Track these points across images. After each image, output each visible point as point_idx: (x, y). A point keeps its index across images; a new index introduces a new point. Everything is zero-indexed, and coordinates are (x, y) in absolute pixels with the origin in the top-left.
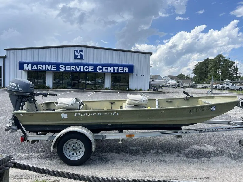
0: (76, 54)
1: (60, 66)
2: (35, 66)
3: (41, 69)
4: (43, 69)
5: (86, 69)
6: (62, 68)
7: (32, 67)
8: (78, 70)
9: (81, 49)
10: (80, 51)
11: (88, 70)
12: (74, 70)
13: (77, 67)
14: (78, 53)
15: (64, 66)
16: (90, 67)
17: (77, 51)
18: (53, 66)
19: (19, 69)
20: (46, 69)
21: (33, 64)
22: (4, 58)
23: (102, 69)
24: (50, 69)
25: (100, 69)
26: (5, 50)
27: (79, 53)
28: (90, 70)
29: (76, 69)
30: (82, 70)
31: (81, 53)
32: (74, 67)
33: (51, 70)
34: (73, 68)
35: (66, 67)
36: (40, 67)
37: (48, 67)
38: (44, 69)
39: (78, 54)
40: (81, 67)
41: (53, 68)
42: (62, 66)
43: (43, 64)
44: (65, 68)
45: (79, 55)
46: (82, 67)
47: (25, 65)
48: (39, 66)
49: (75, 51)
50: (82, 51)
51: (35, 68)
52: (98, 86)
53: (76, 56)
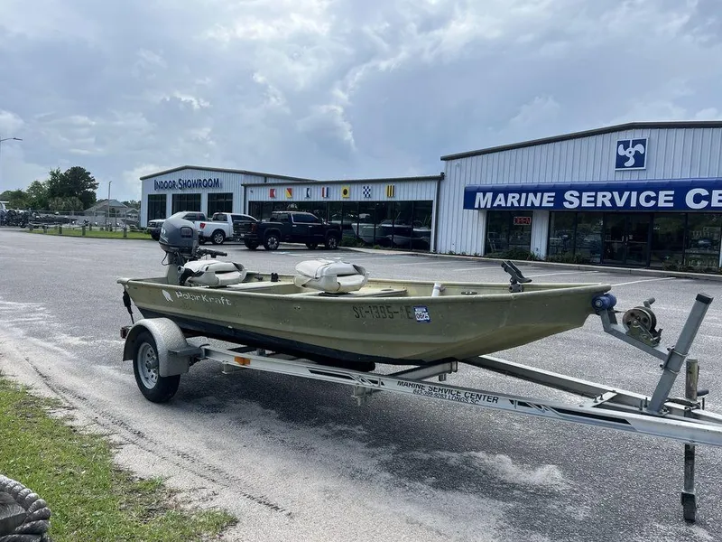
0: (622, 152)
1: (567, 196)
2: (501, 196)
3: (516, 204)
4: (519, 203)
5: (648, 199)
6: (572, 201)
7: (493, 200)
8: (620, 203)
9: (638, 134)
10: (635, 143)
11: (652, 203)
12: (608, 204)
13: (616, 194)
14: (630, 149)
15: (576, 194)
16: (662, 194)
17: (626, 144)
18: (546, 195)
19: (465, 207)
20: (529, 204)
21: (496, 191)
22: (440, 179)
23: (708, 198)
24: (537, 204)
25: (698, 199)
26: (443, 159)
27: (633, 150)
28: (661, 204)
29: (612, 200)
30: (633, 204)
31: (639, 148)
32: (609, 195)
33: (541, 207)
34: (604, 199)
35: (585, 195)
36: (513, 200)
37: (534, 200)
38: (522, 204)
39: (630, 153)
40: (630, 195)
41: (547, 200)
42: (571, 195)
43: (520, 190)
44: (580, 198)
45: (631, 156)
46: (634, 194)
47: (479, 195)
48: (510, 195)
49: (619, 143)
50: (643, 142)
51: (500, 203)
52: (696, 260)
53: (621, 161)
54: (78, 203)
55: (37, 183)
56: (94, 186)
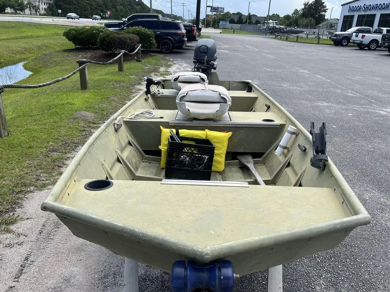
54: (313, 21)
55: (296, 10)
56: (325, 11)
